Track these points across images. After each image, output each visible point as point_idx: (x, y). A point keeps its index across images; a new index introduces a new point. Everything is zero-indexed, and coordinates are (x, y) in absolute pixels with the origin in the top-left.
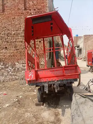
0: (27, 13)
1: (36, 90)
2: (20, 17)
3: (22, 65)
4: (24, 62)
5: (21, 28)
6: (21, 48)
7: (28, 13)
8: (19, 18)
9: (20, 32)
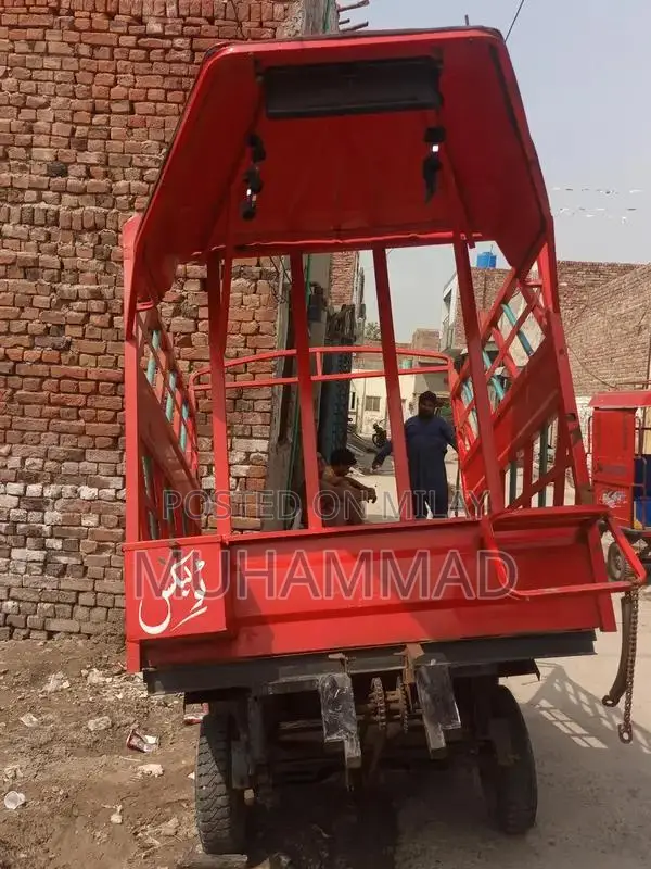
0: (97, 17)
1: (151, 740)
2: (31, 42)
3: (16, 488)
4: (34, 464)
5: (38, 140)
6: (18, 326)
7: (110, 16)
8: (22, 47)
9: (24, 179)
